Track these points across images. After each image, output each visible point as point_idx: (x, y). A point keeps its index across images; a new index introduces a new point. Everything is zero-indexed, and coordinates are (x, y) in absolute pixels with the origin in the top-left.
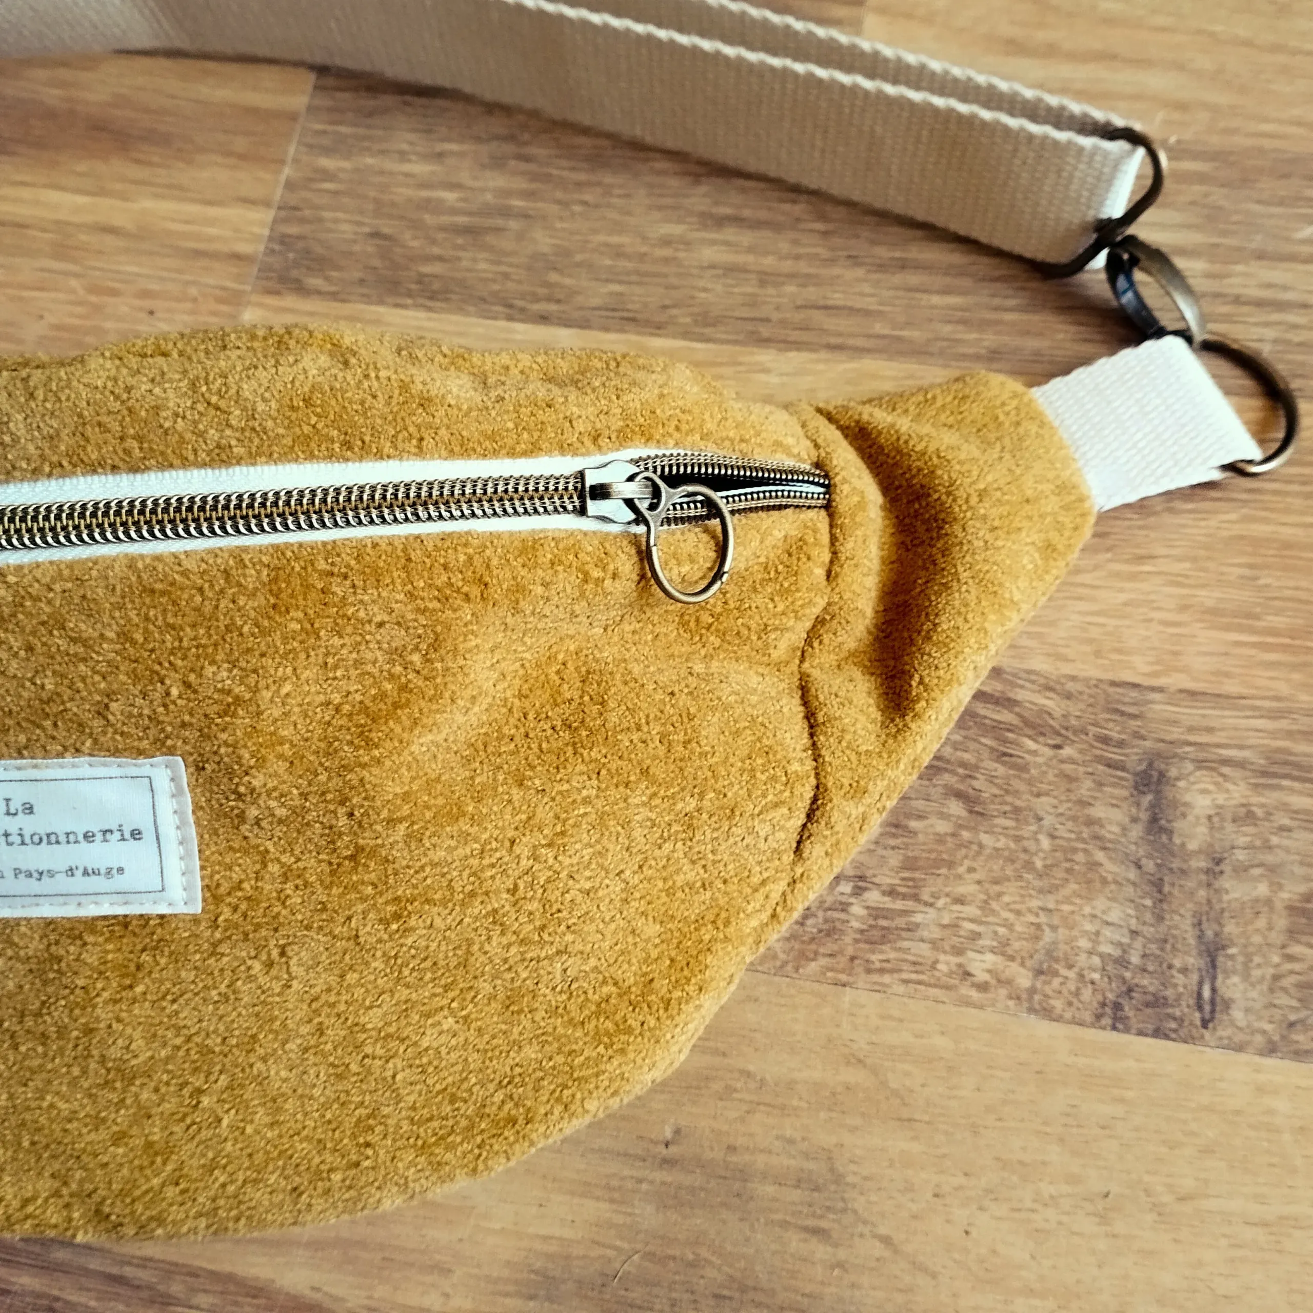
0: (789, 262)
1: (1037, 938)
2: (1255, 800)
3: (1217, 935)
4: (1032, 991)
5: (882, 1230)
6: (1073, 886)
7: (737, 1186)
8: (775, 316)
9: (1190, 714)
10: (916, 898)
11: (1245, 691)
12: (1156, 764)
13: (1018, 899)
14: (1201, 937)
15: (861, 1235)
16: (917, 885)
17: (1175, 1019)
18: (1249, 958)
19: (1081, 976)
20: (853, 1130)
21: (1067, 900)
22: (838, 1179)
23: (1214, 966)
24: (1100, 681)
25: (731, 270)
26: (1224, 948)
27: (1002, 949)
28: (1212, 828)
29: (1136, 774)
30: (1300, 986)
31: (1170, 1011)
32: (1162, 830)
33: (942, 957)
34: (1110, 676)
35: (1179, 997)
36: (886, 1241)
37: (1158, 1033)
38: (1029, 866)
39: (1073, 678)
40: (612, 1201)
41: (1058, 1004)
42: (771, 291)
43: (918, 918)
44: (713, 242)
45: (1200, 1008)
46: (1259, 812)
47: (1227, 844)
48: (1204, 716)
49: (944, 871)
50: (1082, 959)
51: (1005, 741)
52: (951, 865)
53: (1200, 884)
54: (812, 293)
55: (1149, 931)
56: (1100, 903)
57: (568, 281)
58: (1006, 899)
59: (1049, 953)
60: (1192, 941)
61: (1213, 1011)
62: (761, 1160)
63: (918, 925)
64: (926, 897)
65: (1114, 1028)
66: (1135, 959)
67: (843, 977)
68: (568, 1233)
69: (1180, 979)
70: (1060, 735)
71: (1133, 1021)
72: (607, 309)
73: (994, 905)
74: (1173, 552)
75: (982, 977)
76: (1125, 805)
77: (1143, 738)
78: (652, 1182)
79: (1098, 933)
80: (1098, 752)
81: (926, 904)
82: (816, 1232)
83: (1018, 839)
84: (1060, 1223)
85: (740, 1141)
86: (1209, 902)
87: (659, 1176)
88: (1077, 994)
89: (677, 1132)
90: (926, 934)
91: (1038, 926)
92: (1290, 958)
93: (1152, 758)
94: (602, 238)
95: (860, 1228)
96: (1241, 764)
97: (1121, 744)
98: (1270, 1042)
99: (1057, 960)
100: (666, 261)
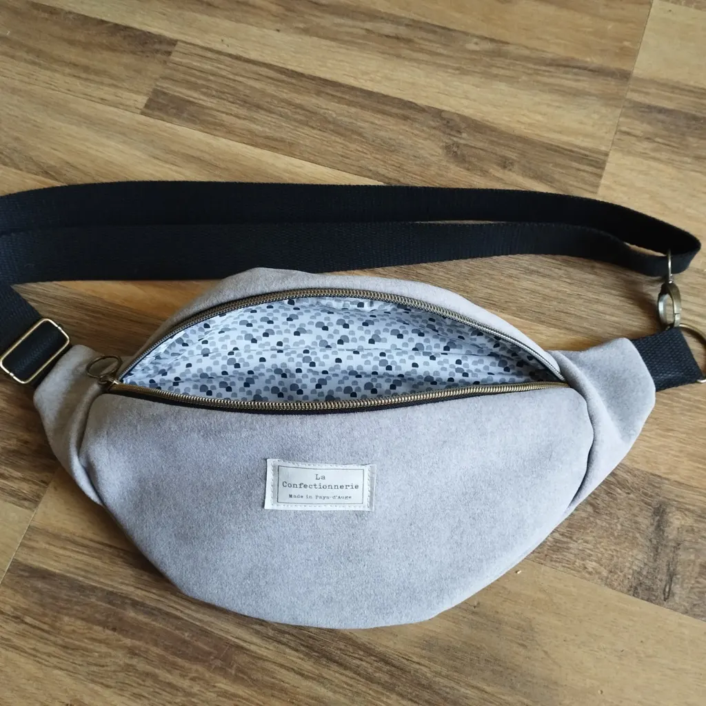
0: (555, 293)
1: (611, 560)
2: (695, 525)
3: (674, 570)
4: (607, 578)
5: (545, 649)
6: (627, 544)
7: (497, 625)
8: (548, 313)
9: (676, 490)
10: (571, 538)
11: (697, 485)
12: (662, 506)
13: (606, 545)
14: (668, 570)
15: (537, 649)
16: (572, 533)
17: (655, 596)
18: (684, 580)
19: (625, 576)
20: (539, 614)
21: (624, 549)
22: (532, 629)
23: (671, 581)
24: (647, 472)
25: (533, 292)
26: (676, 575)
27: (599, 562)
28: (678, 532)
29: (654, 508)
30: (700, 592)
31: (654, 593)
32: (660, 529)
33: (577, 560)
34: (650, 471)
35: (657, 589)
36: (546, 653)
37: (648, 600)
38: (612, 534)
39: (638, 470)
40: (454, 622)
41: (616, 584)
42: (546, 303)
43: (571, 545)
44: (528, 280)
45: (664, 594)
46: (696, 530)
47: (683, 539)
48: (682, 492)
49: (582, 530)
50: (626, 570)
51: (611, 488)
52: (585, 529)
53: (671, 550)
54: (562, 306)
55: (651, 564)
56: (635, 552)
57: (472, 285)
58: (602, 544)
59: (615, 566)
60: (665, 571)
61: (668, 596)
62: (506, 618)
63: (570, 548)
64: (574, 538)
65: (634, 595)
66: (645, 573)
67: (542, 561)
68: (438, 630)
69: (659, 583)
70: (630, 489)
71: (640, 594)
72: (485, 299)
73: (598, 546)
74: (681, 430)
75: (590, 570)
76: (649, 519)
77: (659, 495)
78: (468, 619)
79: (633, 562)
80: (642, 498)
81: (574, 541)
82: (522, 645)
83: (610, 524)
84: (605, 657)
85: (500, 610)
86: (673, 558)
87: (471, 617)
88: (623, 581)
89: (479, 604)
90: (573, 551)
91: (613, 556)
92: (698, 582)
93: (661, 504)
94: (486, 270)
95: (538, 647)
96: (692, 512)
97: (651, 496)
98: (686, 609)
99: (617, 569)
100: (510, 284)
